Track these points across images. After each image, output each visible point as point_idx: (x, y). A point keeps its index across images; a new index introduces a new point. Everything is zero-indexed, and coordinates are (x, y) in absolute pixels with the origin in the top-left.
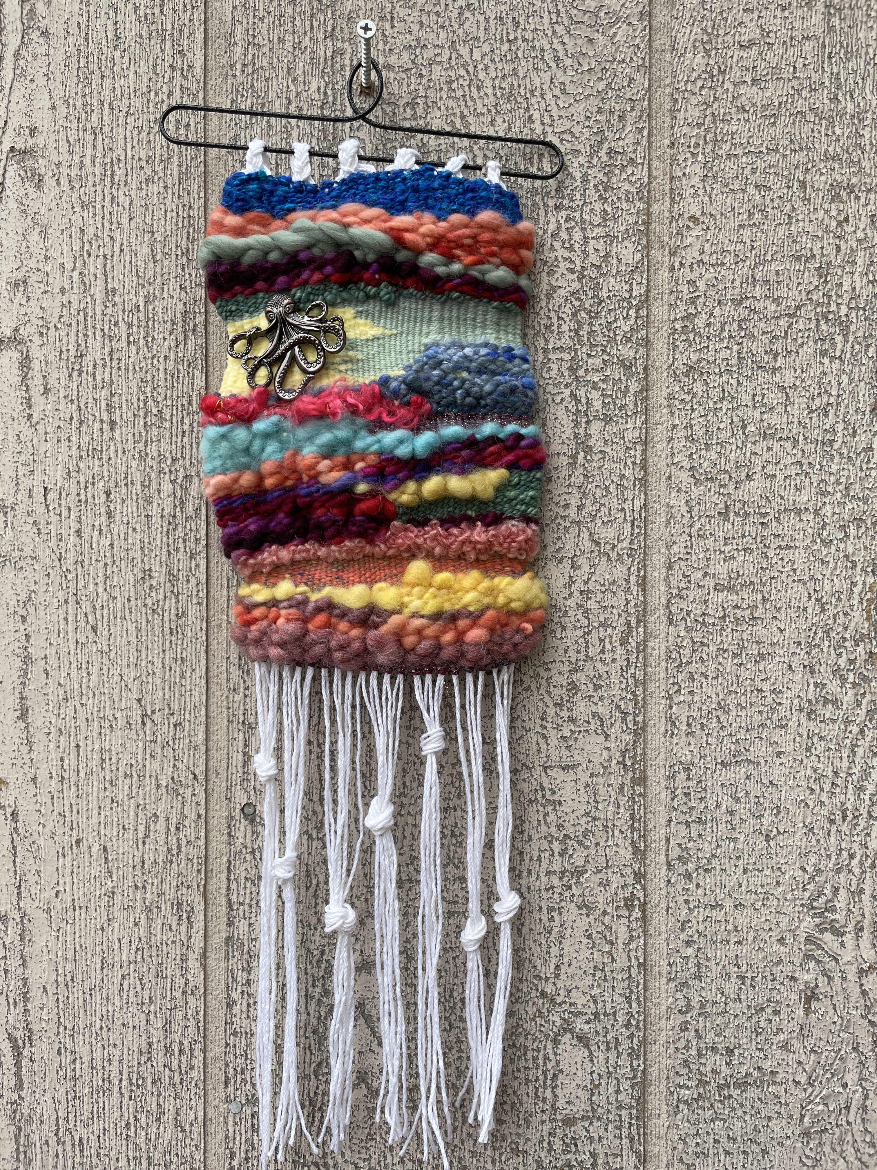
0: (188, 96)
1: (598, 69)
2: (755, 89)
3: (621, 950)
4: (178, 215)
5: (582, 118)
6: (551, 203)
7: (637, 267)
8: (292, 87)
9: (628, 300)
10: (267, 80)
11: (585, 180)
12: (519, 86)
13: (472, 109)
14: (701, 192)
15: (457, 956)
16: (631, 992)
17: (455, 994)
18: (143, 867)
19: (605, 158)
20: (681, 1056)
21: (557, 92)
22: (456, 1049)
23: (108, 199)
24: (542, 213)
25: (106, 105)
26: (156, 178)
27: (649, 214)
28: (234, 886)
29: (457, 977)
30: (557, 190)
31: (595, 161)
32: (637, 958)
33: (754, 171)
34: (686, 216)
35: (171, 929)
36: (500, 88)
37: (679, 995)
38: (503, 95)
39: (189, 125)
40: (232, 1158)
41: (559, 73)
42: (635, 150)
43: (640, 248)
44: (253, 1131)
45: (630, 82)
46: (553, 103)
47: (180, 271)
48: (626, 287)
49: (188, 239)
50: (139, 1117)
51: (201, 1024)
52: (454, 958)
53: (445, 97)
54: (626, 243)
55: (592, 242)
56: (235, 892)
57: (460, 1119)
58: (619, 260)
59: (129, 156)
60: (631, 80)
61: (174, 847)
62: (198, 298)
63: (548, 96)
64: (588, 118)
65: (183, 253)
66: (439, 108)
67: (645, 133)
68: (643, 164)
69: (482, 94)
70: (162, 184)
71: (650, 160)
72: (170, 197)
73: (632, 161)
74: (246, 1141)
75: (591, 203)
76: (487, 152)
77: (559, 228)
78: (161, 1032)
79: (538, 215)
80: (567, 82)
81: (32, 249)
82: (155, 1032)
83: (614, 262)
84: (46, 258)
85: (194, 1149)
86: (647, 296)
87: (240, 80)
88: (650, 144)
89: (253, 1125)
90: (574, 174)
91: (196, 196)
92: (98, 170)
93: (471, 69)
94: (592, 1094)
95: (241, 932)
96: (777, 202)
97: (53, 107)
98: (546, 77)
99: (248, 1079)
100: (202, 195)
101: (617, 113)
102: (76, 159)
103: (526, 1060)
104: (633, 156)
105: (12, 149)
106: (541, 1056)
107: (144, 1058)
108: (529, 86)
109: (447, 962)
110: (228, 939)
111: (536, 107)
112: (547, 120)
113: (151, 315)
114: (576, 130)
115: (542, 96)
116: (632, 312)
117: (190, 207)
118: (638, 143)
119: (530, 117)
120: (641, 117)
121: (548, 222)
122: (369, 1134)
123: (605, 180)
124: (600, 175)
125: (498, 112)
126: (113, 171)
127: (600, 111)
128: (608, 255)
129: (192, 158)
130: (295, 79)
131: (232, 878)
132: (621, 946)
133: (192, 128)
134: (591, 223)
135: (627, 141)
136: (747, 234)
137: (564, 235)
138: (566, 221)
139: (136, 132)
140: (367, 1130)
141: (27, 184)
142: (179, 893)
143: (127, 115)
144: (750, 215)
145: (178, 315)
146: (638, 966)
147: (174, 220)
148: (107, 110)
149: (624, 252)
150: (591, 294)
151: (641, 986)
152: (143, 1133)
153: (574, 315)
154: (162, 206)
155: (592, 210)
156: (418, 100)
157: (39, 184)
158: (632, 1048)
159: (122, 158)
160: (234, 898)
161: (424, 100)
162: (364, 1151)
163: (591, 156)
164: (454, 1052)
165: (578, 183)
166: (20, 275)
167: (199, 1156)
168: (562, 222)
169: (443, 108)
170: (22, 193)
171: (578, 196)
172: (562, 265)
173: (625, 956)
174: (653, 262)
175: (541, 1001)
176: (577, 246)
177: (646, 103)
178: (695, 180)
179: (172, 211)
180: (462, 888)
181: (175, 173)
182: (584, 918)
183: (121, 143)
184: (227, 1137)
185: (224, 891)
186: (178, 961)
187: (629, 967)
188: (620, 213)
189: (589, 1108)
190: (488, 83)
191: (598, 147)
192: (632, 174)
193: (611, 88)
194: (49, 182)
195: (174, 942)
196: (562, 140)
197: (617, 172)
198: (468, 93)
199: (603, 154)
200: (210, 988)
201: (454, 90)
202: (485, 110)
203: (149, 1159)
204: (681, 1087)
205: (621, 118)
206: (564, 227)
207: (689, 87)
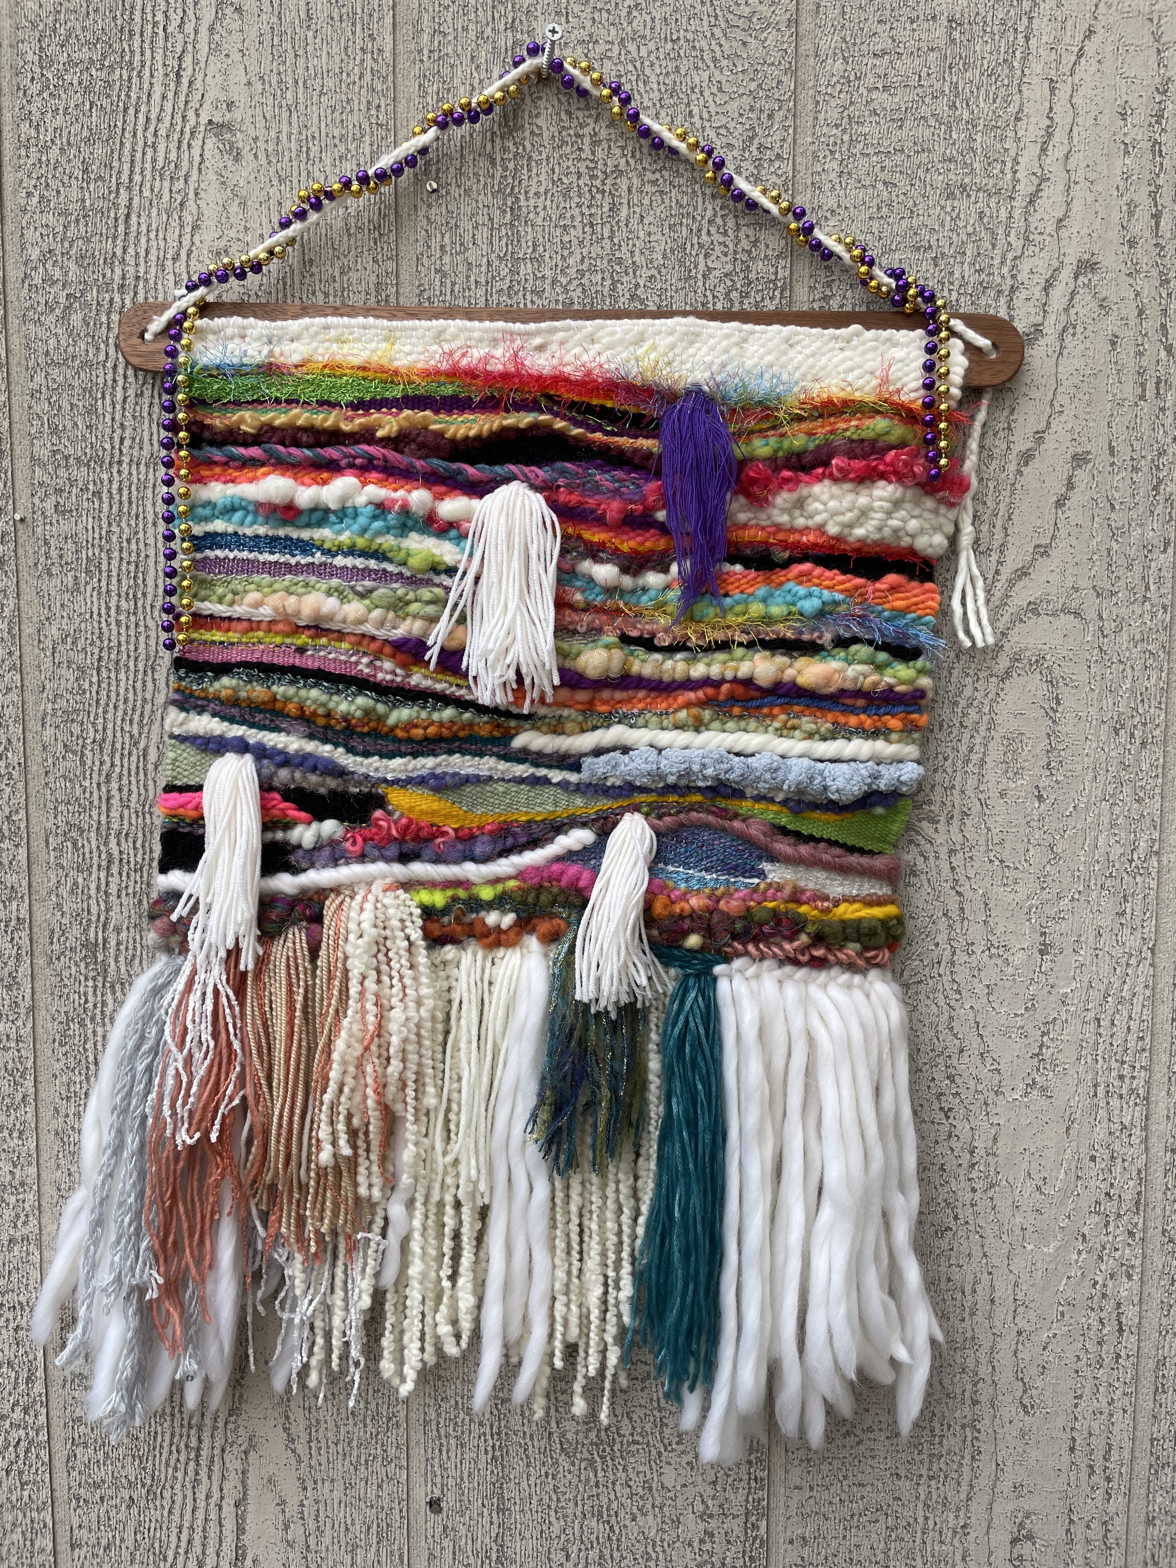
0: (379, 78)
1: (751, 70)
2: (885, 95)
5: (736, 115)
8: (475, 74)
9: (773, 282)
10: (452, 66)
12: (681, 83)
14: (837, 187)
19: (755, 153)
21: (714, 90)
23: (304, 174)
25: (301, 84)
31: (747, 155)
33: (883, 169)
34: (825, 208)
36: (664, 84)
38: (666, 90)
39: (379, 106)
41: (717, 72)
42: (782, 146)
45: (778, 84)
46: (710, 100)
47: (372, 245)
48: (772, 270)
59: (323, 134)
60: (780, 82)
63: (707, 93)
64: (741, 115)
67: (791, 131)
68: (788, 159)
70: (355, 162)
71: (794, 156)
73: (779, 156)
77: (715, 215)
80: (724, 81)
81: (232, 220)
83: (763, 247)
84: (246, 229)
87: (427, 65)
88: (795, 141)
92: (294, 146)
93: (638, 64)
96: (902, 197)
97: (249, 83)
98: (705, 75)
101: (766, 112)
102: (273, 134)
104: (780, 151)
105: (210, 122)
108: (690, 83)
111: (696, 102)
112: (705, 116)
114: (731, 125)
115: (701, 93)
116: (777, 293)
118: (784, 140)
119: (690, 112)
120: (787, 116)
121: (705, 209)
124: (751, 168)
125: (662, 107)
126: (308, 149)
127: (752, 109)
128: (757, 241)
130: (478, 67)
133: (383, 109)
135: (775, 137)
136: (875, 224)
137: (719, 221)
139: (329, 111)
141: (226, 156)
143: (321, 93)
144: (879, 208)
145: (372, 286)
148: (301, 89)
150: (742, 275)
153: (727, 294)
157: (238, 158)
159: (317, 135)
163: (744, 150)
166: (222, 244)
170: (221, 165)
172: (717, 248)
176: (730, 232)
177: (792, 103)
178: (833, 176)
181: (367, 151)
183: (315, 120)
190: (653, 79)
191: (750, 142)
193: (761, 89)
194: (247, 156)
196: (718, 134)
197: (766, 165)
198: (635, 87)
199: (753, 148)
202: (650, 104)
205: (770, 116)
206: (719, 213)
207: (829, 90)
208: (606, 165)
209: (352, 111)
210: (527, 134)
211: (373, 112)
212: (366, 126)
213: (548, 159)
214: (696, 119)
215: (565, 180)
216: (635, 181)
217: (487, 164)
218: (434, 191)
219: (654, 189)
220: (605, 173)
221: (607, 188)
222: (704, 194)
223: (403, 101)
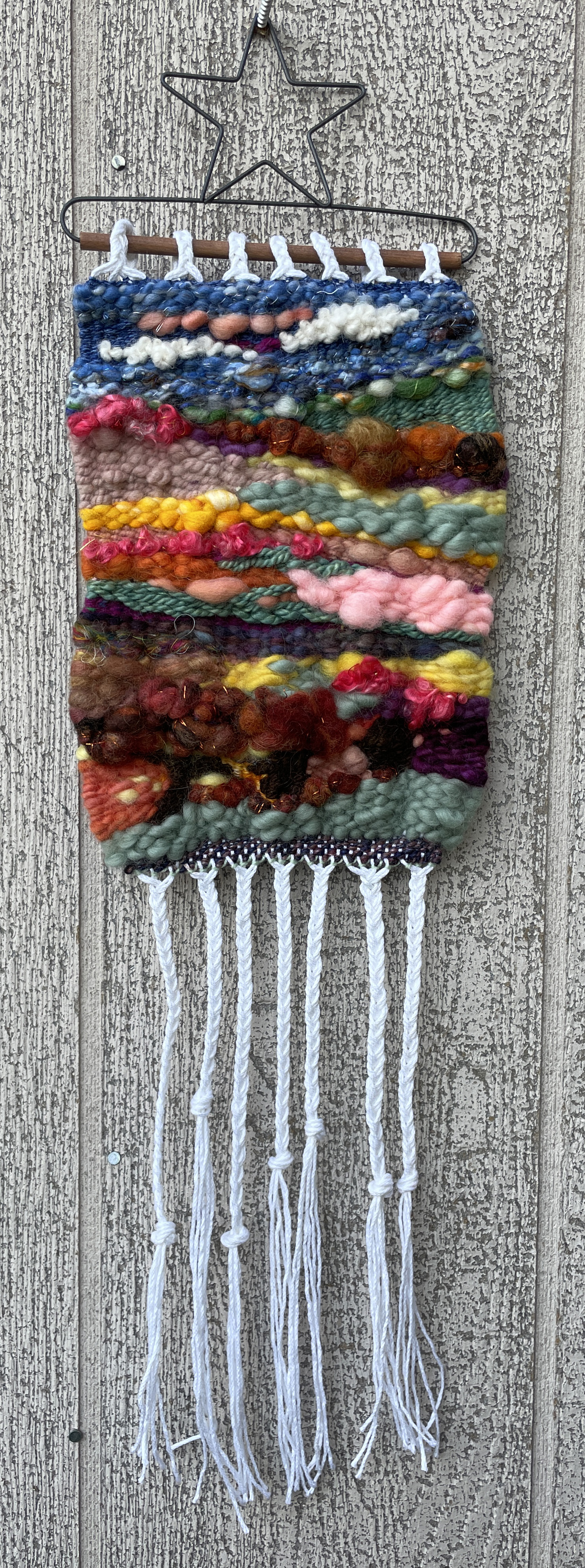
0: (52, 25)
1: (521, 24)
3: (519, 981)
4: (40, 168)
5: (502, 79)
6: (466, 174)
7: (557, 253)
8: (174, 22)
9: (547, 289)
10: (145, 12)
11: (503, 151)
12: (433, 38)
13: (380, 61)
15: (351, 993)
16: (529, 1023)
17: (348, 1032)
18: (9, 909)
19: (525, 127)
20: (577, 1085)
21: (475, 47)
22: (349, 1087)
24: (456, 185)
26: (14, 122)
27: (571, 193)
28: (111, 927)
29: (350, 1014)
30: (473, 161)
31: (515, 129)
32: (535, 989)
35: (41, 975)
36: (412, 39)
37: (577, 1025)
38: (415, 47)
39: (52, 60)
40: (109, 1212)
41: (478, 26)
42: (558, 120)
43: (560, 231)
44: (133, 1183)
45: (554, 42)
46: (470, 59)
47: (43, 234)
48: (545, 274)
49: (52, 196)
50: (6, 1175)
51: (76, 1073)
52: (347, 995)
53: (350, 45)
54: (547, 224)
55: (511, 222)
56: (113, 933)
57: (352, 1158)
58: (539, 244)
60: (556, 40)
61: (45, 887)
62: (65, 267)
63: (465, 52)
64: (508, 80)
65: (46, 213)
66: (344, 58)
67: (570, 101)
68: (566, 136)
69: (392, 44)
71: (574, 132)
72: (30, 146)
73: (555, 133)
74: (125, 1194)
75: (509, 177)
76: (397, 113)
77: (474, 204)
78: (31, 1084)
79: (451, 187)
80: (486, 38)
82: (24, 1085)
83: (533, 245)
85: (67, 1205)
86: (567, 286)
87: (113, 10)
88: (574, 113)
89: (132, 1176)
90: (492, 143)
91: (62, 147)
93: (380, 14)
94: (488, 1127)
95: (119, 975)
98: (463, 30)
99: (128, 1129)
100: (69, 145)
101: (540, 77)
103: (421, 1095)
104: (556, 126)
106: (436, 1091)
107: (13, 1112)
108: (444, 39)
109: (341, 999)
110: (105, 984)
111: (452, 63)
112: (463, 80)
113: (9, 286)
114: (495, 93)
115: (459, 51)
116: (550, 303)
117: (55, 159)
118: (561, 112)
119: (445, 74)
120: (565, 82)
121: (462, 197)
122: (256, 1178)
123: (525, 151)
124: (520, 146)
125: (409, 67)
127: (521, 73)
128: (526, 238)
129: (56, 101)
130: (178, 14)
131: (109, 919)
132: (520, 977)
133: (57, 63)
134: (509, 200)
135: (550, 108)
137: (479, 212)
138: (482, 196)
140: (255, 1175)
142: (50, 936)
145: (42, 287)
146: (537, 997)
147: (36, 174)
149: (544, 234)
150: (507, 280)
151: (539, 1016)
152: (11, 1192)
153: (489, 303)
154: (22, 156)
155: (510, 185)
156: (320, 47)
158: (529, 1079)
160: (111, 940)
161: (326, 47)
162: (251, 1196)
163: (511, 123)
164: (346, 1090)
165: (496, 153)
167: (73, 1212)
168: (478, 197)
169: (347, 57)
171: (495, 169)
173: (523, 987)
174: (574, 247)
175: (437, 1035)
176: (493, 226)
177: (571, 66)
179: (33, 162)
180: (357, 924)
181: (37, 117)
182: (483, 950)
184: (104, 1190)
185: (100, 933)
186: (50, 1008)
187: (528, 999)
188: (540, 189)
189: (485, 1140)
190: (399, 32)
191: (518, 113)
192: (555, 146)
193: (534, 48)
195: (44, 988)
196: (479, 103)
197: (538, 143)
198: (376, 42)
199: (523, 122)
200: (85, 1036)
201: (360, 38)
202: (394, 64)
203: (17, 1219)
204: (576, 1115)
205: (544, 83)
206: (480, 203)
208: (338, 139)
209: (17, 66)
210: (239, 98)
211: (45, 67)
212: (35, 84)
213: (265, 130)
214: (452, 84)
215: (287, 157)
216: (374, 159)
217: (189, 135)
218: (121, 168)
219: (398, 171)
220: (336, 149)
221: (339, 168)
222: (460, 178)
223: (83, 55)
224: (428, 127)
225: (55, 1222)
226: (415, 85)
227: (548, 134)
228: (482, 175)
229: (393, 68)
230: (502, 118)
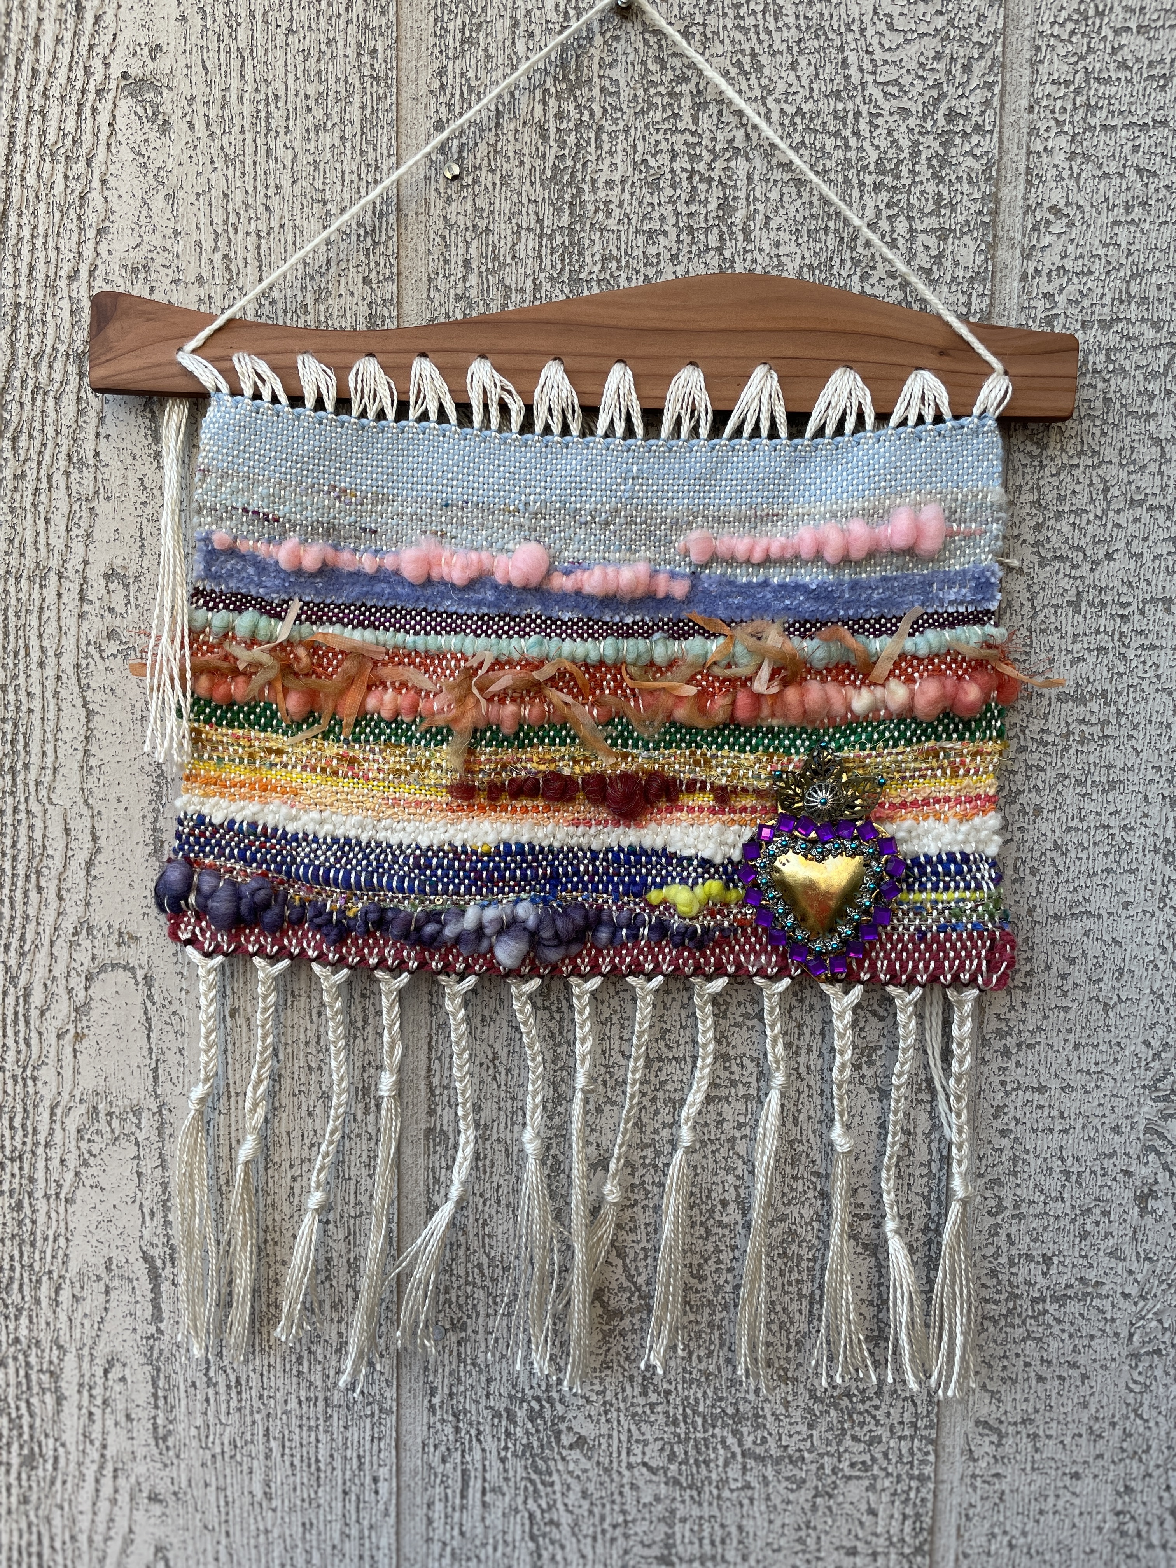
0: (375, 8)
3: (920, 1141)
4: (360, 179)
5: (914, 65)
6: (869, 180)
7: (978, 273)
8: (520, 3)
11: (915, 152)
12: (831, 16)
13: (766, 45)
14: (1066, 174)
15: (718, 1150)
16: (931, 1190)
17: (714, 1195)
18: (318, 1043)
19: (942, 122)
20: (988, 1265)
21: (882, 26)
22: (714, 1259)
23: (262, 151)
24: (856, 193)
25: (259, 17)
26: (329, 124)
27: (997, 202)
28: (436, 1066)
29: (716, 1174)
30: (877, 163)
31: (929, 125)
32: (939, 1150)
33: (1136, 149)
34: (1046, 205)
35: (355, 1120)
36: (806, 18)
37: (989, 1193)
38: (809, 27)
39: (375, 50)
40: (432, 1395)
42: (982, 113)
43: (983, 246)
44: (459, 1361)
45: (978, 19)
46: (875, 41)
47: (362, 258)
48: (964, 299)
49: (374, 212)
50: (313, 1348)
51: (395, 1234)
52: (713, 1152)
53: (730, 26)
54: (966, 239)
55: (922, 237)
56: (438, 1074)
57: (717, 1342)
58: (956, 263)
59: (291, 92)
61: (359, 1019)
62: (388, 296)
63: (870, 32)
64: (922, 65)
65: (366, 232)
66: (722, 42)
67: (997, 90)
68: (992, 132)
69: (780, 24)
70: (337, 133)
71: (1001, 127)
72: (348, 152)
73: (978, 128)
74: (451, 1374)
75: (921, 183)
76: (785, 106)
77: (878, 216)
78: (343, 1246)
79: (850, 196)
80: (896, 15)
81: (155, 219)
82: (334, 1245)
83: (949, 264)
84: (176, 233)
85: (384, 1385)
86: (990, 313)
88: (1002, 106)
89: (459, 1354)
90: (901, 142)
91: (385, 153)
92: (247, 109)
94: (879, 1311)
95: (445, 1122)
96: (1163, 192)
97: (183, 18)
99: (454, 1299)
100: (393, 151)
101: (960, 61)
102: (217, 92)
103: (800, 1272)
104: (980, 120)
105: (125, 75)
106: (817, 1267)
107: (322, 1276)
108: (844, 16)
109: (705, 1157)
110: (429, 1131)
111: (853, 46)
112: (867, 66)
113: (322, 319)
114: (905, 81)
115: (862, 31)
117: (377, 168)
118: (986, 103)
119: (845, 60)
120: (991, 67)
121: (864, 207)
122: (603, 1362)
123: (942, 152)
124: (935, 145)
125: (801, 52)
126: (269, 113)
127: (938, 57)
128: (941, 255)
129: (379, 99)
131: (433, 1056)
132: (920, 1137)
133: (380, 54)
134: (921, 210)
135: (972, 99)
136: (1123, 235)
137: (884, 225)
138: (888, 206)
139: (300, 58)
140: (602, 1358)
141: (147, 125)
142: (366, 1075)
143: (289, 30)
144: (1128, 208)
146: (941, 1160)
147: (355, 186)
148: (259, 25)
149: (963, 251)
151: (943, 1183)
152: (319, 1368)
154: (338, 165)
155: (922, 192)
156: (693, 29)
157: (165, 127)
158: (930, 1256)
159: (281, 93)
160: (436, 1081)
161: (701, 28)
162: (597, 1381)
163: (924, 117)
164: (710, 1263)
165: (906, 154)
166: (139, 255)
167: (391, 1393)
168: (882, 206)
169: (727, 41)
170: (140, 138)
171: (905, 173)
172: (879, 266)
173: (925, 1147)
174: (1000, 266)
175: (819, 1202)
176: (901, 241)
177: (999, 48)
178: (1060, 158)
179: (352, 172)
180: (726, 1068)
181: (357, 118)
182: (877, 1103)
183: (280, 71)
184: (426, 1369)
185: (423, 1073)
186: (364, 1158)
187: (930, 1162)
188: (959, 197)
189: (875, 1327)
191: (934, 105)
192: (978, 145)
193: (953, 26)
194: (179, 126)
195: (359, 1135)
196: (886, 94)
197: (958, 141)
198: (761, 22)
199: (940, 116)
200: (404, 1190)
201: (743, 18)
202: (783, 47)
203: (326, 1399)
204: (987, 1301)
205: (966, 68)
206: (884, 214)
207: (1056, 30)
208: (714, 139)
209: (333, 57)
210: (596, 91)
211: (366, 59)
212: (354, 79)
213: (626, 131)
214: (853, 71)
215: (652, 162)
216: (758, 163)
217: (536, 138)
218: (455, 178)
219: (786, 177)
220: (712, 151)
221: (715, 175)
222: (862, 184)
223: (411, 43)
224: (824, 123)
225: (369, 1404)
226: (808, 73)
227: (969, 130)
228: (888, 180)
229: (781, 53)
230: (914, 110)
